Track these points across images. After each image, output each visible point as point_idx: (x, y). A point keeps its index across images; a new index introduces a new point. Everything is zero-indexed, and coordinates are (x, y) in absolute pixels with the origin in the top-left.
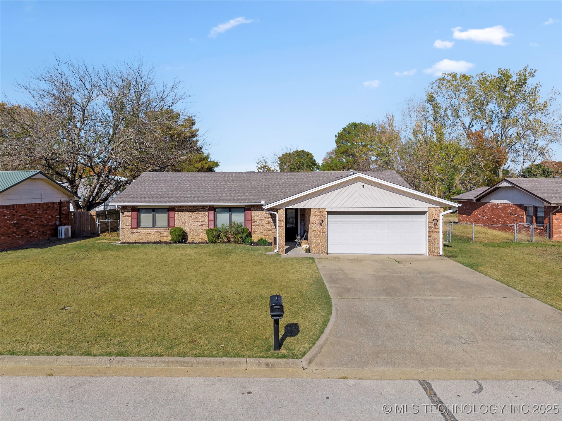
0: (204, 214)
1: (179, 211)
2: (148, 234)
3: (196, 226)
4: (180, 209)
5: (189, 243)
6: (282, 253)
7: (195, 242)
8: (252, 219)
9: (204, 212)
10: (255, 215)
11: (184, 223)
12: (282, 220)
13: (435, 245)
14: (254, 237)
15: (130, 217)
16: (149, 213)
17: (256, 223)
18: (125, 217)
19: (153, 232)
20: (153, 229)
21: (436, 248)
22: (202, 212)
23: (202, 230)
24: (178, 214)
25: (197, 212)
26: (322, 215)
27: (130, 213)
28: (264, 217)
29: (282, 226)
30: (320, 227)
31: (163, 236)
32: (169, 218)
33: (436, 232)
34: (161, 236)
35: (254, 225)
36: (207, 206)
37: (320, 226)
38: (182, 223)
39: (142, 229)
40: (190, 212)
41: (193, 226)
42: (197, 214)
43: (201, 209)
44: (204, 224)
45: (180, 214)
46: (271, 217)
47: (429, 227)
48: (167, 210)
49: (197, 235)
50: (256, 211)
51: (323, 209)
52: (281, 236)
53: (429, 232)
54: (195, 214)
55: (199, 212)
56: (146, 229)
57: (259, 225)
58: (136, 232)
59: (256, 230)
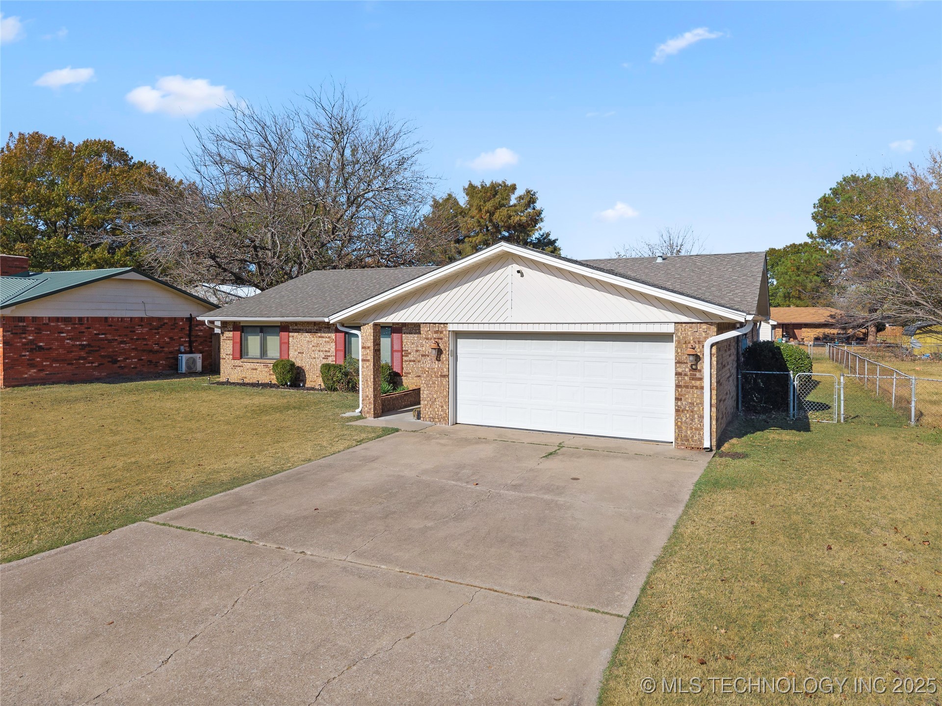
0: (329, 337)
1: (295, 332)
2: (253, 369)
3: (318, 358)
5: (308, 389)
7: (317, 387)
8: (404, 349)
9: (329, 335)
10: (409, 341)
11: (301, 353)
12: (369, 348)
13: (692, 420)
14: (406, 383)
15: (231, 340)
16: (257, 334)
17: (411, 357)
18: (225, 340)
19: (260, 367)
20: (259, 361)
21: (696, 429)
22: (326, 335)
24: (293, 336)
25: (319, 334)
26: (441, 339)
27: (231, 334)
29: (368, 361)
30: (436, 365)
31: (273, 375)
32: (281, 344)
33: (697, 388)
35: (407, 361)
37: (437, 362)
38: (299, 353)
39: (251, 361)
40: (309, 334)
41: (314, 358)
42: (320, 337)
43: (325, 328)
44: (329, 356)
45: (296, 336)
47: (678, 374)
48: (278, 329)
49: (320, 375)
50: (410, 334)
51: (442, 325)
52: (367, 380)
53: (678, 386)
54: (316, 337)
55: (323, 335)
56: (254, 361)
57: (414, 361)
58: (239, 366)
59: (410, 371)
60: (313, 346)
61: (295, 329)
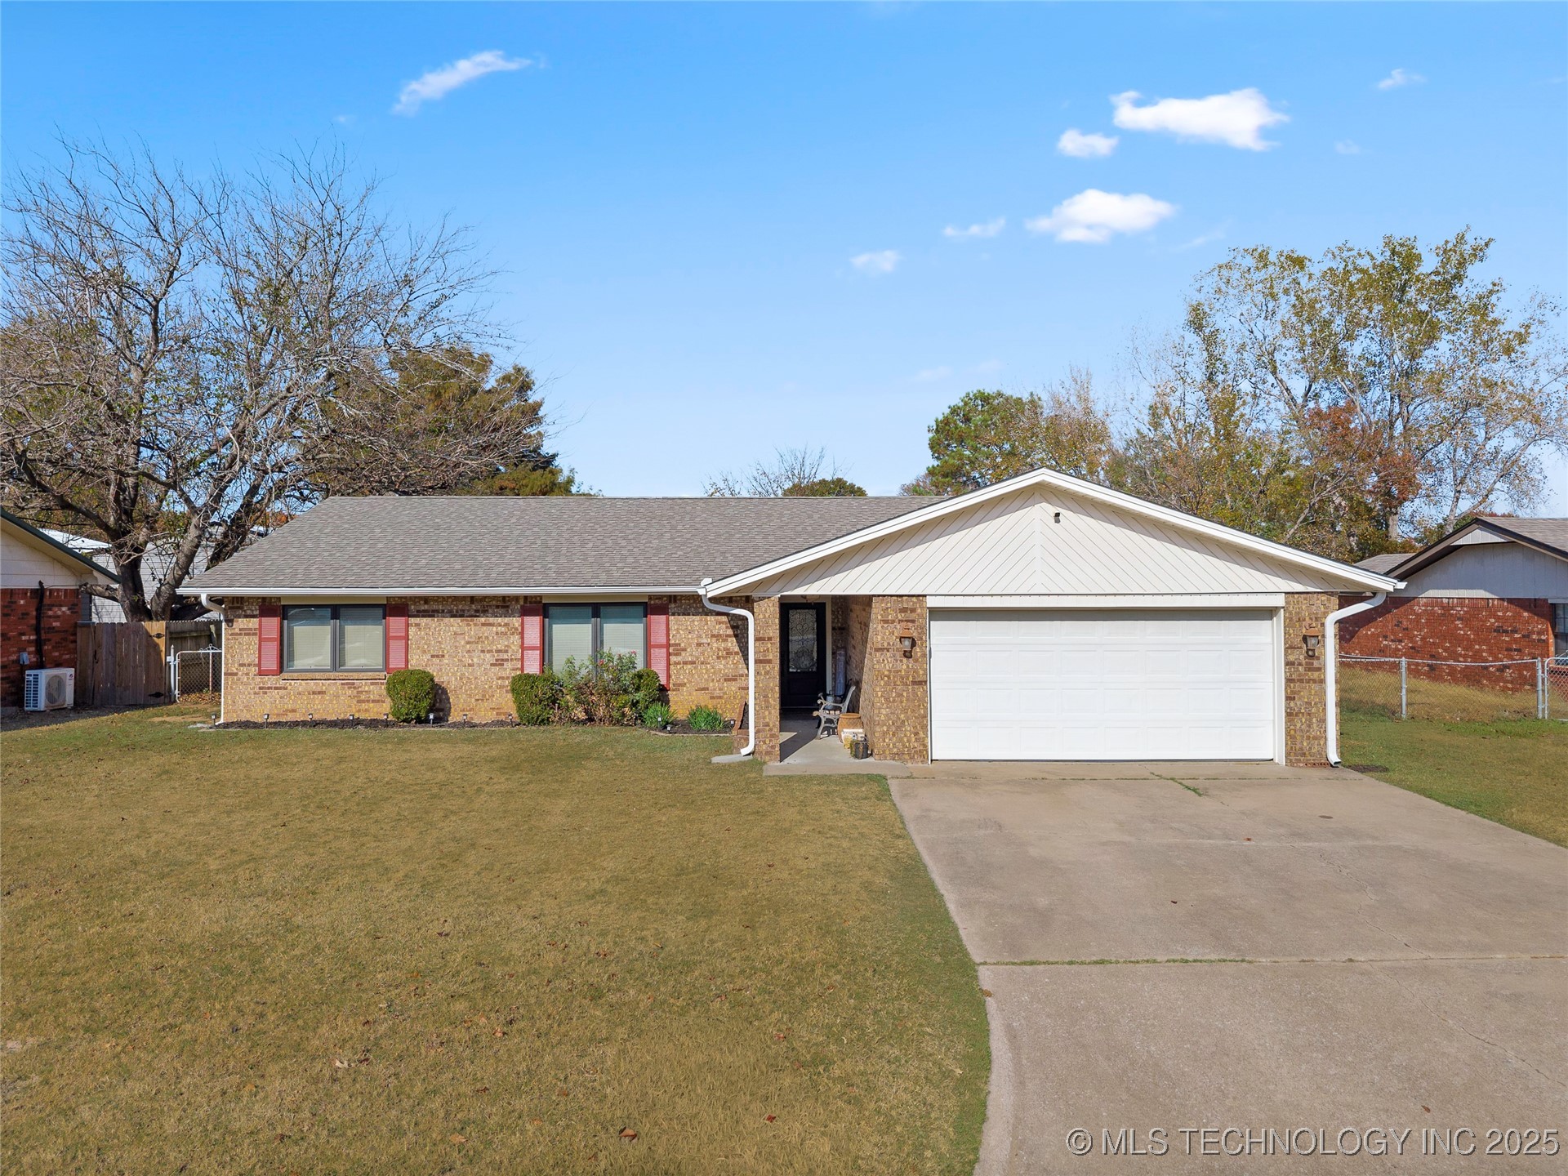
0: (506, 625)
1: (423, 616)
2: (314, 693)
3: (480, 666)
4: (426, 607)
5: (454, 725)
6: (767, 758)
7: (476, 721)
8: (672, 642)
9: (506, 620)
10: (682, 628)
11: (438, 656)
12: (770, 639)
13: (1309, 726)
14: (676, 703)
15: (254, 634)
16: (321, 621)
17: (685, 656)
18: (237, 634)
19: (333, 688)
20: (332, 675)
21: (1315, 738)
22: (500, 620)
23: (499, 682)
24: (417, 625)
25: (483, 620)
26: (913, 621)
27: (253, 623)
28: (713, 636)
29: (769, 661)
30: (904, 665)
31: (368, 701)
32: (387, 639)
33: (1314, 681)
34: (359, 702)
35: (679, 663)
36: (516, 598)
37: (905, 660)
38: (433, 656)
39: (295, 675)
40: (459, 620)
41: (470, 665)
42: (483, 625)
43: (497, 607)
44: (507, 660)
45: (426, 624)
46: (736, 636)
47: (1288, 664)
48: (380, 611)
49: (484, 696)
50: (684, 614)
51: (914, 599)
52: (766, 696)
53: (1289, 681)
54: (475, 625)
55: (491, 620)
56: (310, 675)
57: (693, 663)
58: (276, 688)
59: (686, 681)
60: (468, 643)
61: (424, 611)
